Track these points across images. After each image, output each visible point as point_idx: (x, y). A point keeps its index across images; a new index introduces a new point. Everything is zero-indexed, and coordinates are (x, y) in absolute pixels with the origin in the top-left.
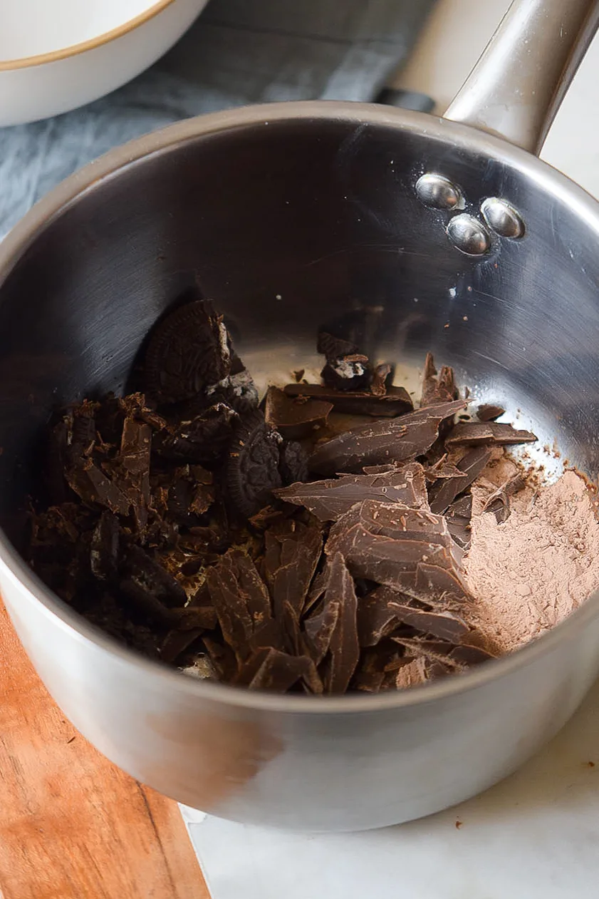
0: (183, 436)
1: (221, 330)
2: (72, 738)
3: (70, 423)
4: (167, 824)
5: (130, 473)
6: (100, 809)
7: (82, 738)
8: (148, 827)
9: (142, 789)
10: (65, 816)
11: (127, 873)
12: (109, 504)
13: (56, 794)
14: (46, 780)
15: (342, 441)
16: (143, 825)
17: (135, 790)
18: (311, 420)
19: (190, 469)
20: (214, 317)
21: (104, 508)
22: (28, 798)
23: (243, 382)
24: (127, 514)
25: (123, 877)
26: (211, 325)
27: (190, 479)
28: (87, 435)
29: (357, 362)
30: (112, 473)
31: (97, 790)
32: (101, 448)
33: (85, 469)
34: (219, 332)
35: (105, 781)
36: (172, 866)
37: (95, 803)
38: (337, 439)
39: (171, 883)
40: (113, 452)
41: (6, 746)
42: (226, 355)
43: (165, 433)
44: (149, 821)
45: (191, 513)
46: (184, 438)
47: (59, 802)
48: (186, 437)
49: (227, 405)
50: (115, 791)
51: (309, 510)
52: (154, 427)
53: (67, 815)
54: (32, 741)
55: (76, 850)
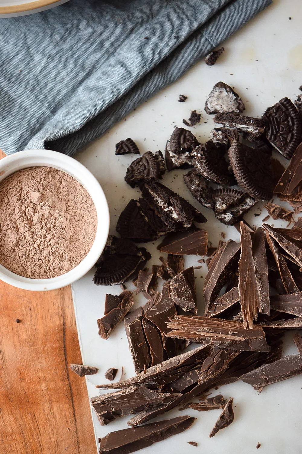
4: (81, 407)
6: (45, 392)
8: (70, 408)
9: (70, 383)
10: (26, 394)
11: (55, 434)
13: (23, 379)
14: (18, 369)
16: (67, 406)
17: (66, 383)
22: (7, 379)
25: (52, 436)
31: (45, 379)
35: (51, 374)
36: (80, 434)
37: (43, 388)
39: (78, 444)
44: (71, 404)
47: (24, 384)
50: (55, 382)
53: (27, 393)
54: (14, 343)
55: (29, 416)
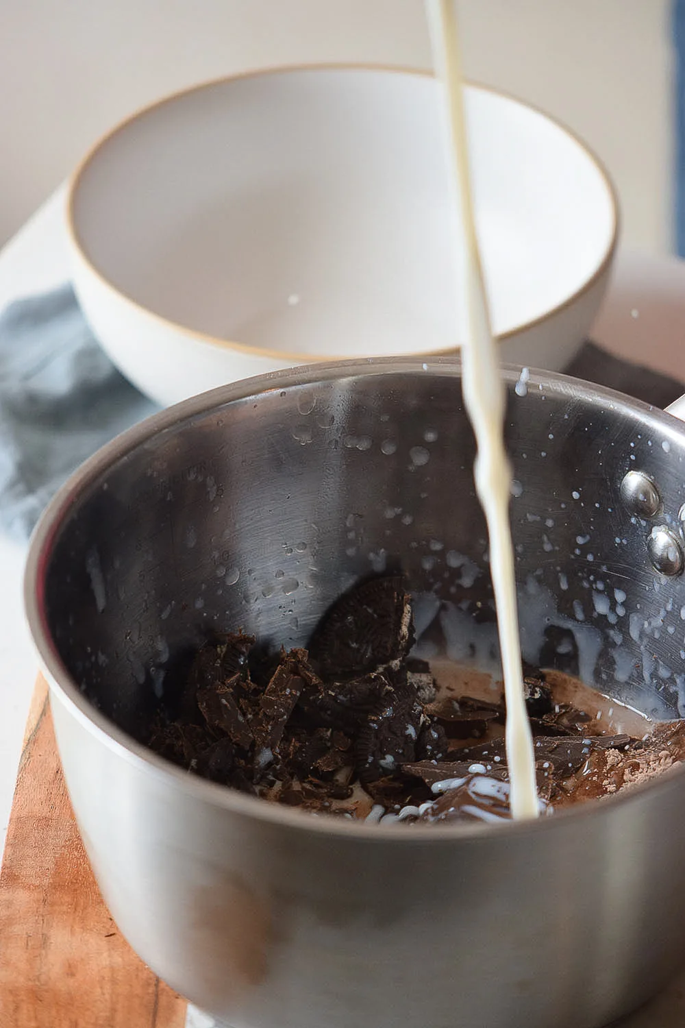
0: (330, 692)
1: (406, 611)
2: (111, 933)
3: (222, 651)
5: (265, 714)
6: (108, 997)
7: (122, 936)
9: (158, 991)
10: (70, 994)
12: (230, 732)
13: (71, 974)
14: (68, 960)
15: (493, 745)
17: (151, 989)
18: (469, 719)
19: (332, 734)
20: (401, 594)
21: (224, 733)
22: (43, 970)
23: (421, 681)
24: (247, 747)
26: (396, 601)
27: (329, 744)
28: (235, 668)
29: (536, 686)
30: (248, 710)
31: (113, 981)
32: (245, 684)
33: (218, 691)
34: (403, 612)
35: (126, 976)
37: (105, 991)
38: (488, 743)
40: (256, 692)
41: (45, 925)
42: (404, 637)
43: (315, 689)
44: (151, 1019)
45: (314, 767)
46: (331, 695)
47: (71, 981)
48: (333, 694)
49: (386, 679)
50: (131, 986)
51: (424, 781)
52: (306, 682)
53: (73, 993)
54: (72, 927)
